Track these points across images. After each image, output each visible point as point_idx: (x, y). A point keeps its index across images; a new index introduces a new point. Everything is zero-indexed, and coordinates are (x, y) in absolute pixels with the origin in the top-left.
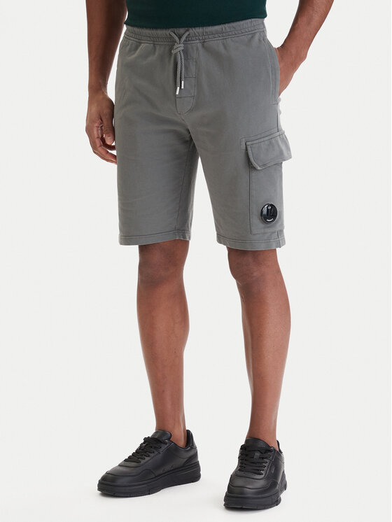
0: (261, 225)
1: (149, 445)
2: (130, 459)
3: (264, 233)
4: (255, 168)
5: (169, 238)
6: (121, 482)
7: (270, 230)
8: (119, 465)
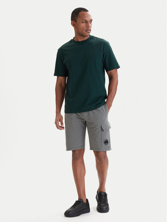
0: (104, 145)
1: (77, 203)
2: (72, 207)
3: (105, 147)
4: (104, 131)
5: (80, 148)
6: (70, 213)
7: (107, 146)
8: (70, 208)
